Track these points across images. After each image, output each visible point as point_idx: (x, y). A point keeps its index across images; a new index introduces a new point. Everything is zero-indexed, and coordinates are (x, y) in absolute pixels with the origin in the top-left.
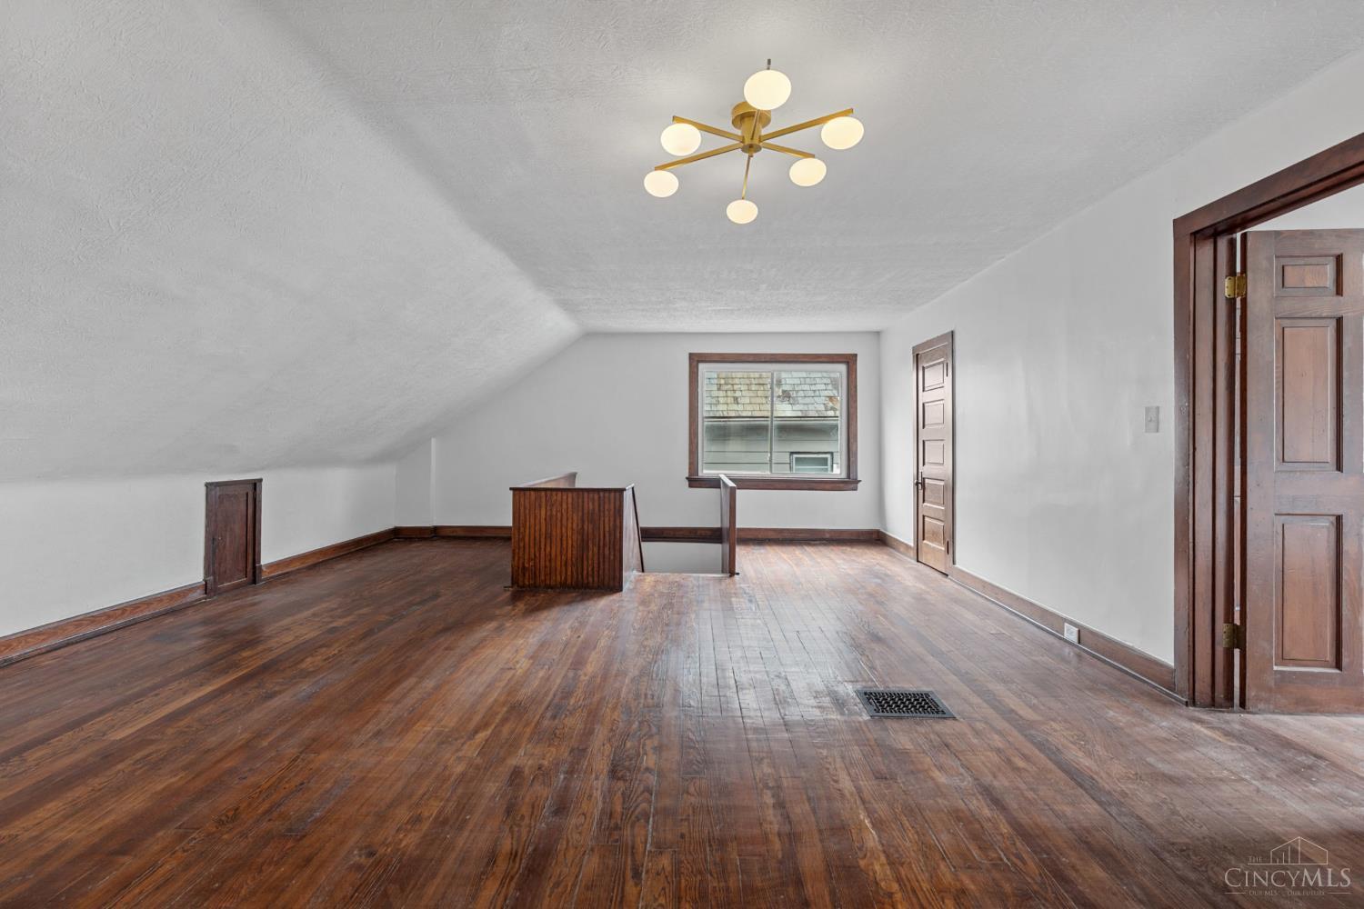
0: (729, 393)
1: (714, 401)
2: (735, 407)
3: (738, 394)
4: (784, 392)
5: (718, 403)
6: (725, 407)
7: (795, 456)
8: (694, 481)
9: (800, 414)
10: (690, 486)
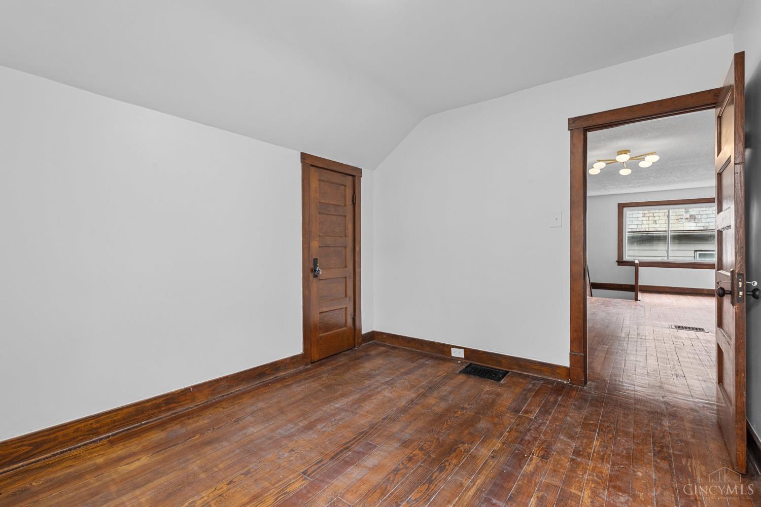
0: (650, 218)
1: (640, 223)
2: (655, 226)
3: (657, 218)
4: (691, 216)
5: (643, 224)
6: (647, 226)
7: (698, 252)
8: (621, 262)
9: (702, 228)
10: (618, 265)
